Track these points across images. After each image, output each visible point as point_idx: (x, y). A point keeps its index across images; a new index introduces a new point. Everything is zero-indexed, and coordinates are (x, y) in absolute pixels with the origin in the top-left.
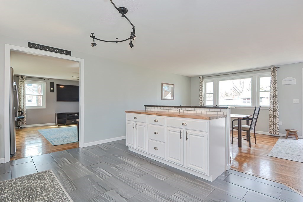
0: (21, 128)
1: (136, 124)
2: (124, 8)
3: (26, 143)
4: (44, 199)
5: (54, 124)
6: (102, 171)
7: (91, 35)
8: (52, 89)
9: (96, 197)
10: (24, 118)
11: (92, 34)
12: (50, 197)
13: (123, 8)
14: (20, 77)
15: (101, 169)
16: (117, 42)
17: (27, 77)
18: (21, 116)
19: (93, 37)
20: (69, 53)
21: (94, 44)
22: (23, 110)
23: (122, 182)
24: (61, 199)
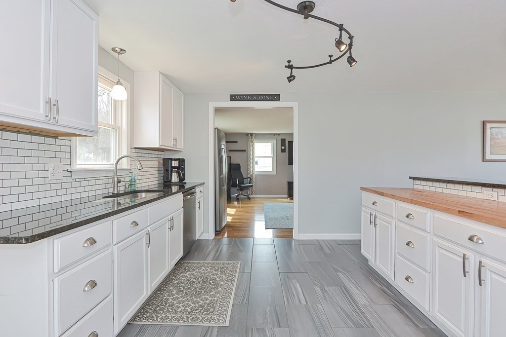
0: (249, 198)
1: (375, 217)
3: (256, 218)
4: (207, 299)
5: (286, 196)
6: (296, 289)
7: (287, 64)
8: (283, 148)
9: (258, 329)
10: (252, 186)
11: (289, 62)
12: (214, 300)
14: (249, 135)
15: (298, 285)
16: (331, 62)
17: (256, 135)
18: (250, 183)
19: (291, 67)
20: (276, 97)
21: (291, 78)
22: (252, 176)
23: (314, 322)
24: (220, 309)
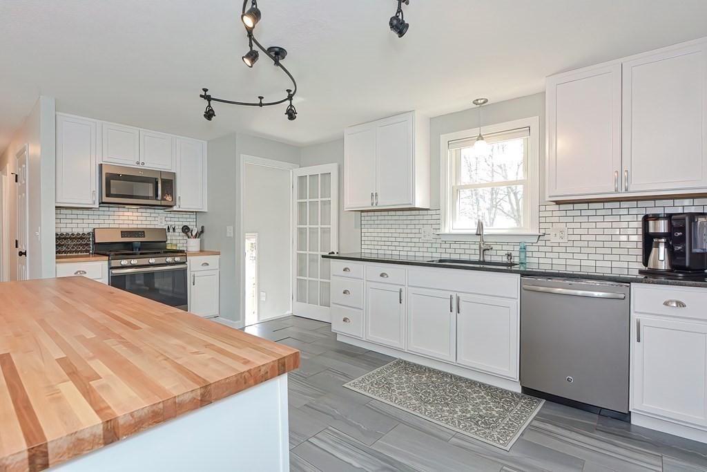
2: (280, 48)
13: (277, 49)
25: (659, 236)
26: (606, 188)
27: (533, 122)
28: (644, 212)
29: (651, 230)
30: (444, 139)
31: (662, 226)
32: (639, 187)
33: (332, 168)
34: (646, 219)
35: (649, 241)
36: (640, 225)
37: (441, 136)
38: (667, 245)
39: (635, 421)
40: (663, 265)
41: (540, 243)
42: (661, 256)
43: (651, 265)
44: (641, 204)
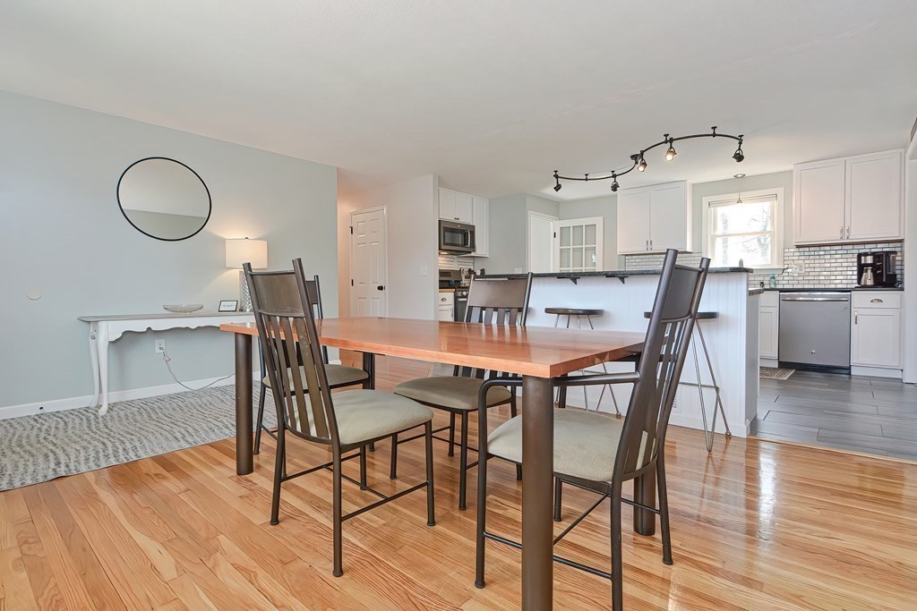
25: (868, 265)
26: (835, 236)
27: (780, 191)
28: (857, 251)
29: (863, 262)
30: (705, 200)
31: (869, 260)
32: (856, 236)
33: (598, 221)
34: (860, 256)
35: (861, 269)
36: (856, 260)
37: (704, 198)
38: (872, 271)
39: (854, 372)
40: (870, 282)
41: (784, 274)
42: (868, 278)
43: (863, 283)
44: (856, 247)
